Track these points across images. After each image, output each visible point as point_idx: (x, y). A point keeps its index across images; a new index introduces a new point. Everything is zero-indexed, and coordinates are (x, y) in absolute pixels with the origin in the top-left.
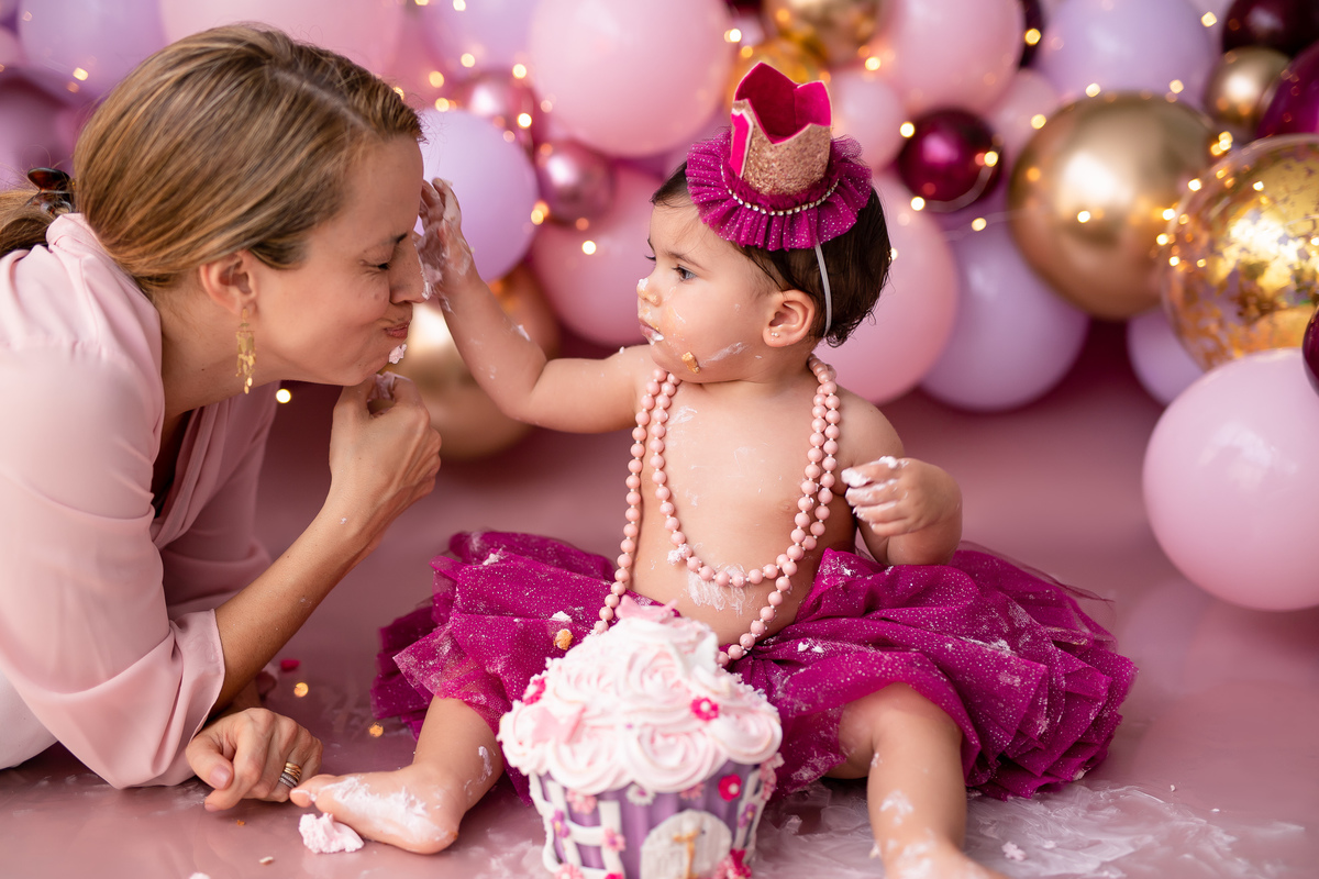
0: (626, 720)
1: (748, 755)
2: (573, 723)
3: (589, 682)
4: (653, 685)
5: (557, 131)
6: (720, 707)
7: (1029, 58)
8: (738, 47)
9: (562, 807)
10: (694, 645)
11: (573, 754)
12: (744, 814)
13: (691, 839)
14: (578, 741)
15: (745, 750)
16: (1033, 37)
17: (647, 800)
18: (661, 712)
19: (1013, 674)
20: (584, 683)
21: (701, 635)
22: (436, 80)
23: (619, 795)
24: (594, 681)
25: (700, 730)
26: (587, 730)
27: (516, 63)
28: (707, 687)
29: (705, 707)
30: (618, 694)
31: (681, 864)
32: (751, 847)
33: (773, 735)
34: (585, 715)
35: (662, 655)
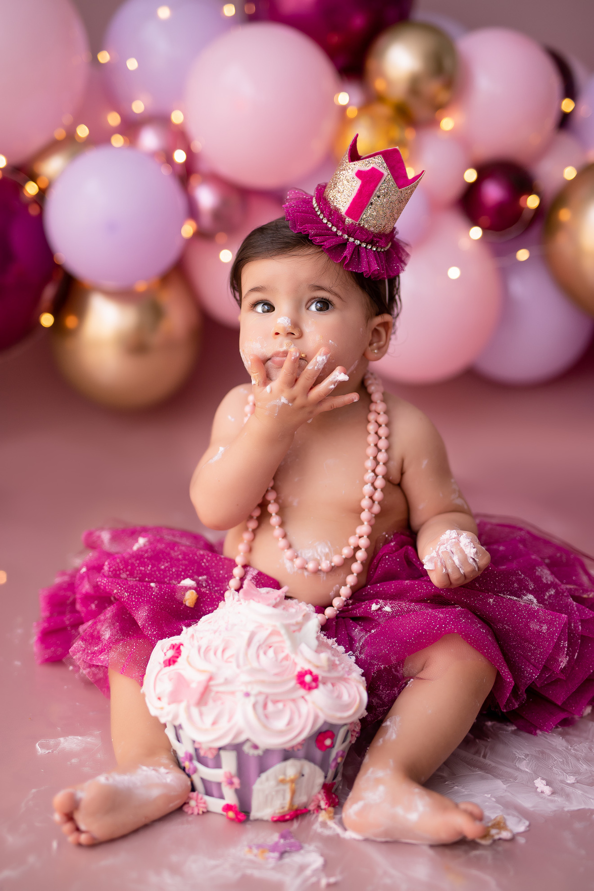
0: (244, 689)
1: (341, 718)
2: (201, 689)
3: (215, 654)
4: (267, 660)
5: (204, 166)
6: (320, 678)
7: (565, 121)
8: (344, 109)
9: (191, 751)
10: (300, 626)
11: (201, 714)
12: (335, 759)
13: (293, 781)
14: (206, 704)
15: (339, 715)
16: (567, 105)
17: (259, 752)
18: (273, 684)
19: (541, 622)
20: (211, 653)
21: (306, 617)
22: (114, 119)
23: (237, 748)
24: (219, 653)
25: (303, 697)
26: (212, 694)
27: (174, 110)
28: (310, 662)
29: (308, 678)
30: (238, 666)
31: (284, 798)
32: (339, 778)
33: (361, 699)
34: (212, 683)
35: (274, 633)
